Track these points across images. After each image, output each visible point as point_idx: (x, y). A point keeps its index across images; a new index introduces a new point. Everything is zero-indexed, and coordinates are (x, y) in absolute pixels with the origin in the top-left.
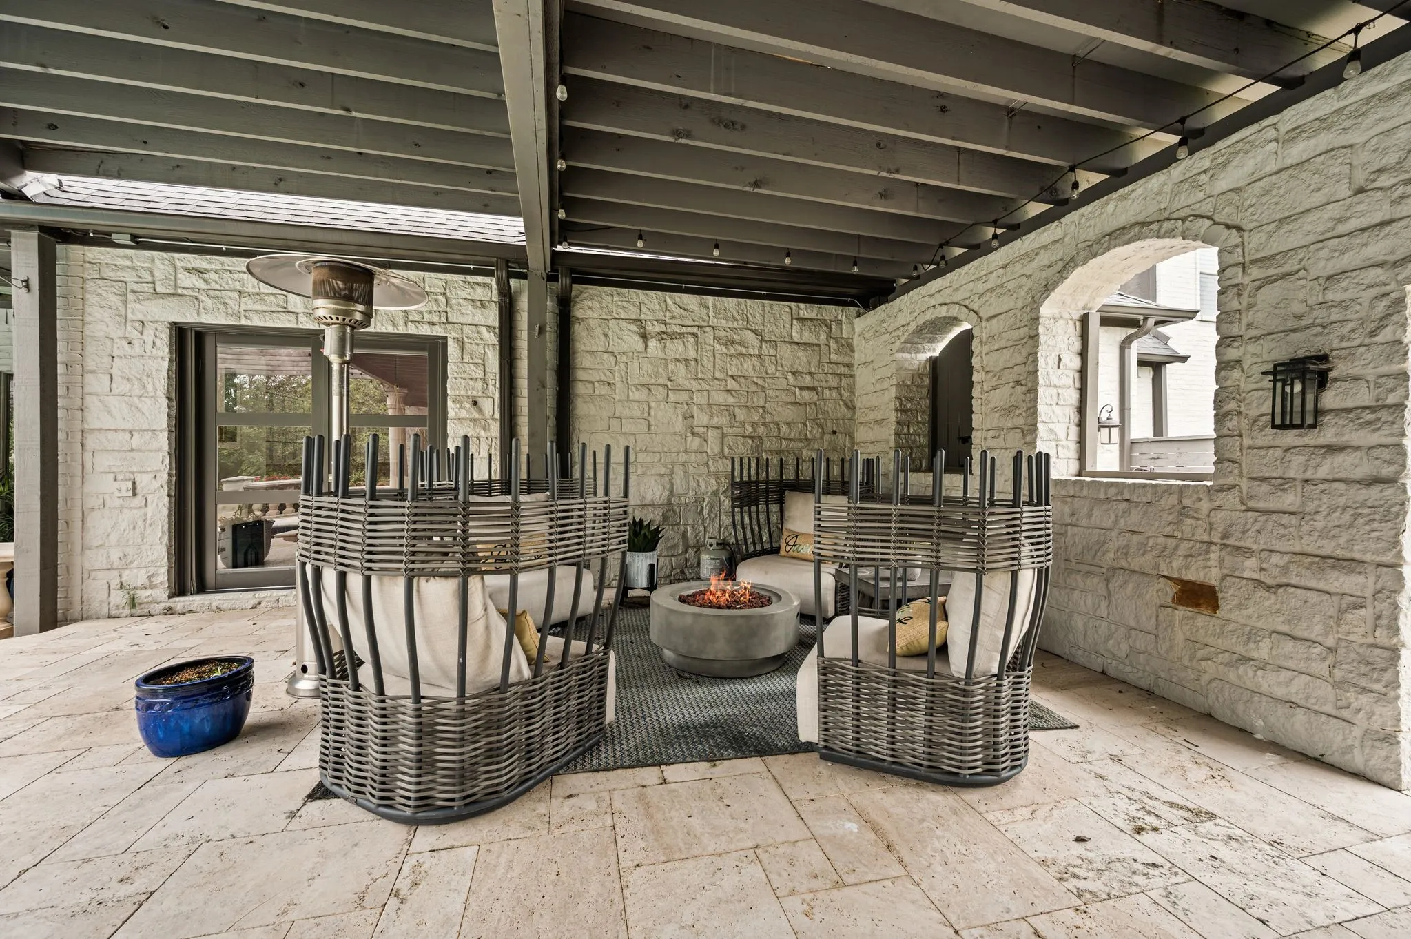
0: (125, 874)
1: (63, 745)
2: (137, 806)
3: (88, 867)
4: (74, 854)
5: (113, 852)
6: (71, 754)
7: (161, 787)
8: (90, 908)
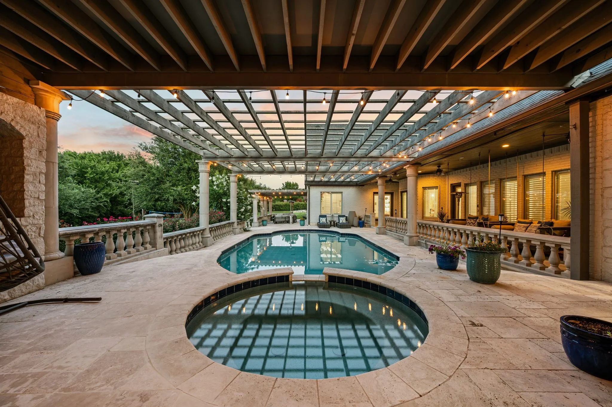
0: (508, 401)
1: (543, 331)
2: (540, 377)
3: (502, 385)
4: (503, 376)
5: (513, 388)
6: (541, 336)
7: (558, 377)
8: (487, 402)
